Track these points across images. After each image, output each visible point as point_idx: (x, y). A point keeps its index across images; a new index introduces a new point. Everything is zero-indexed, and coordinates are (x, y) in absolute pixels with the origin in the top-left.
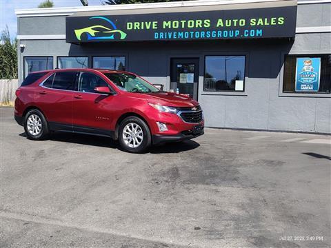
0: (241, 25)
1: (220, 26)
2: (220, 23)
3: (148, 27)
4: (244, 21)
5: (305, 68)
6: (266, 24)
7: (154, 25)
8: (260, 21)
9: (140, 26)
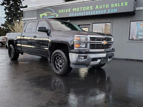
0: (106, 7)
1: (97, 8)
2: (97, 7)
3: (67, 11)
4: (108, 5)
5: (141, 27)
6: (119, 6)
7: (69, 10)
8: (116, 5)
9: (64, 11)
